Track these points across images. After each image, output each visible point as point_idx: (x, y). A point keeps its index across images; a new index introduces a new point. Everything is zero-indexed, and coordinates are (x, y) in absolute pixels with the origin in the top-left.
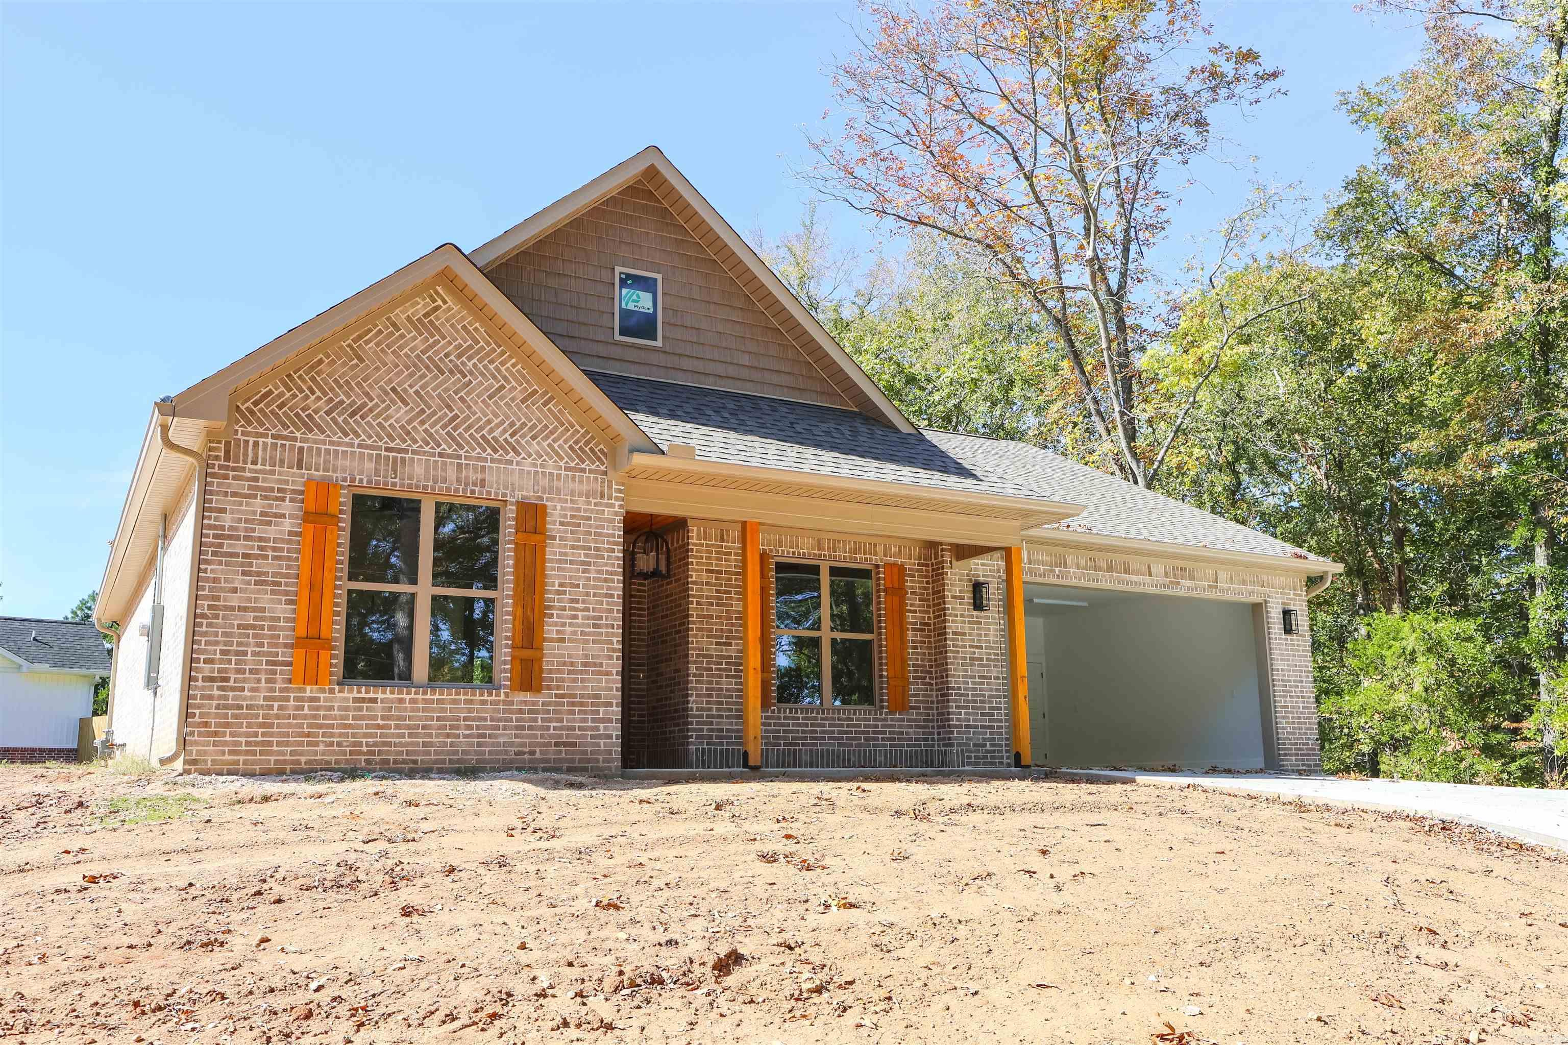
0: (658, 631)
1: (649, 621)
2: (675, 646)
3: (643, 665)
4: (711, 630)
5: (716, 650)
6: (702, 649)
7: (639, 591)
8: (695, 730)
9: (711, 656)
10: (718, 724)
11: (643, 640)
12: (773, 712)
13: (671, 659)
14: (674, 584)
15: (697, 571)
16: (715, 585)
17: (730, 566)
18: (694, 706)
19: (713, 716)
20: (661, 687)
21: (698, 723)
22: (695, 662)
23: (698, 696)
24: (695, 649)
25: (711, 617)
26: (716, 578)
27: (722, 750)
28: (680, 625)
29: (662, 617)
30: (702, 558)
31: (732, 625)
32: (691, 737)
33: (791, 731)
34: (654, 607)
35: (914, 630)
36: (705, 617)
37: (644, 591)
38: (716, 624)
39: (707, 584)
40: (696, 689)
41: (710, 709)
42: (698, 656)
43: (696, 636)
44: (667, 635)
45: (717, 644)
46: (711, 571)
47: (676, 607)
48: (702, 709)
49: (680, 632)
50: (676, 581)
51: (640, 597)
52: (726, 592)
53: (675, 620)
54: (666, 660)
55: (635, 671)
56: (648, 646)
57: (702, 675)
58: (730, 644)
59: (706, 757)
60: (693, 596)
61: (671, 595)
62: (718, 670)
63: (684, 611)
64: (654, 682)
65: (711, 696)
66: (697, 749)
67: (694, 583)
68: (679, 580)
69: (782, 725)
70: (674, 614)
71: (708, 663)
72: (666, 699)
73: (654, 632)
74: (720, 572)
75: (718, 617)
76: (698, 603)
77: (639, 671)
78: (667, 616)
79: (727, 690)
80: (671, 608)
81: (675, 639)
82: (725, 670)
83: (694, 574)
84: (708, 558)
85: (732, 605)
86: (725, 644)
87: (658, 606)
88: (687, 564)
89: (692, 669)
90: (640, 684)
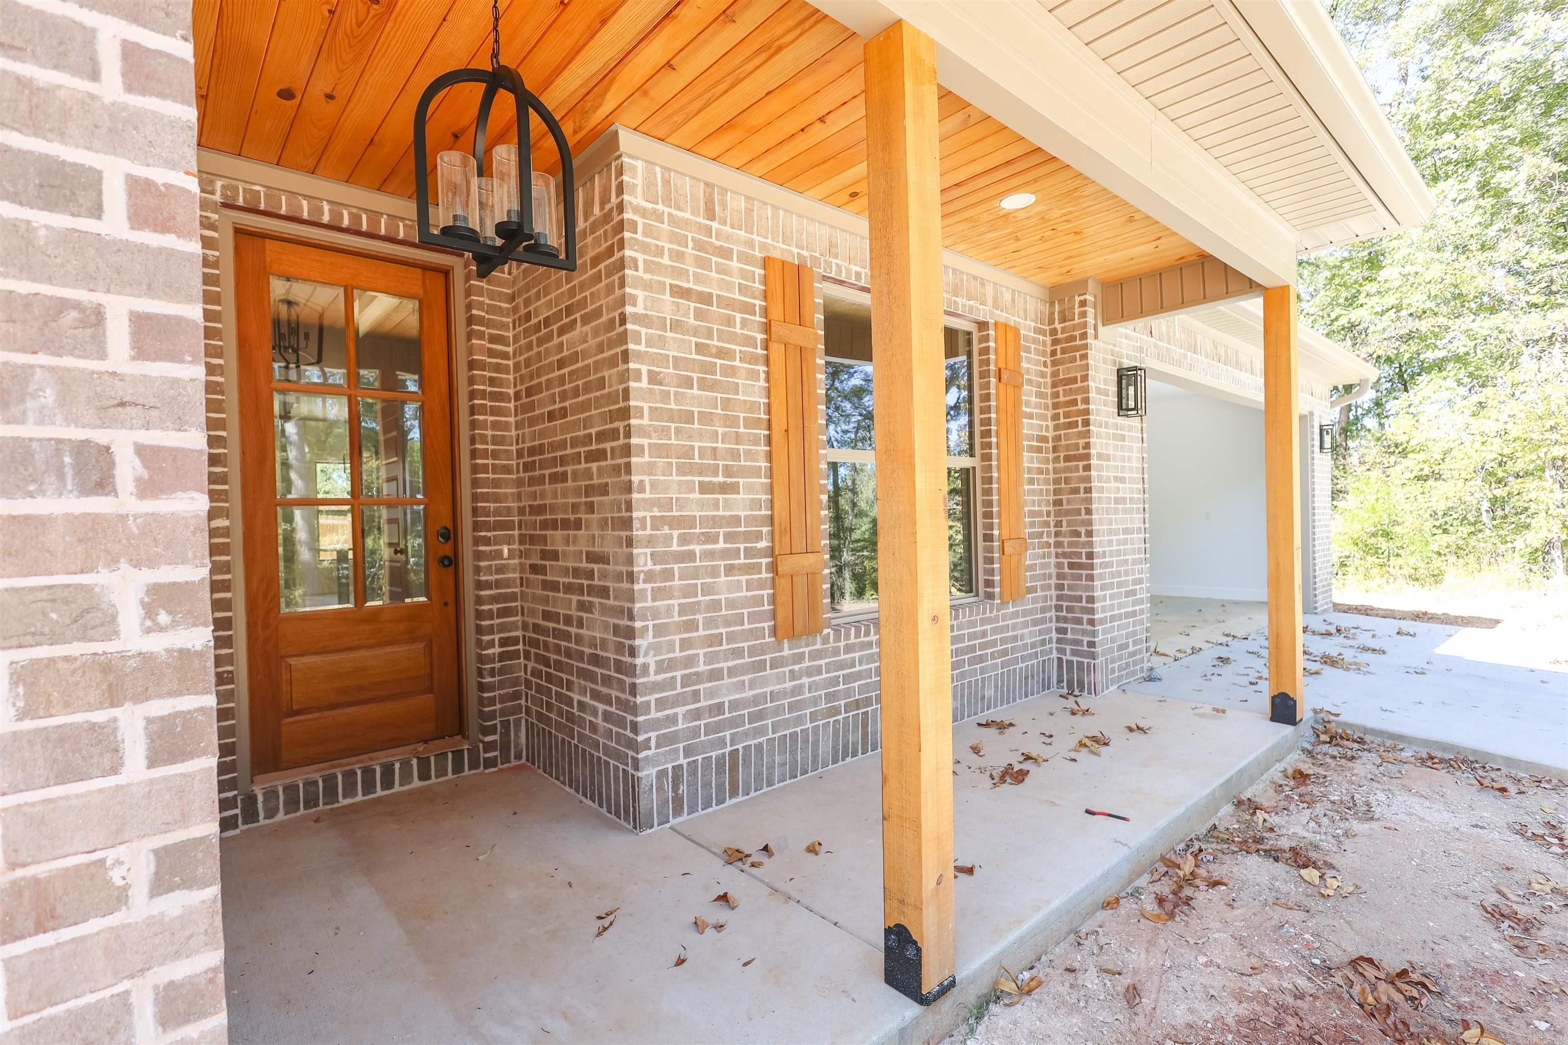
0: (540, 449)
1: (518, 426)
2: (589, 490)
3: (508, 526)
4: (688, 453)
5: (702, 505)
6: (668, 504)
7: (491, 353)
8: (655, 725)
9: (689, 522)
10: (711, 694)
11: (507, 469)
12: (826, 640)
13: (578, 525)
14: (579, 330)
15: (648, 286)
16: (696, 332)
17: (729, 286)
18: (651, 660)
19: (698, 678)
20: (553, 586)
21: (661, 704)
22: (650, 541)
23: (660, 630)
24: (650, 504)
25: (688, 417)
26: (699, 315)
27: (720, 759)
28: (602, 436)
29: (551, 416)
30: (660, 252)
31: (738, 439)
32: (646, 745)
33: (858, 676)
34: (529, 392)
35: (1031, 449)
36: (672, 416)
37: (505, 356)
38: (701, 435)
39: (676, 326)
40: (656, 614)
41: (690, 661)
42: (657, 522)
43: (650, 469)
44: (563, 461)
45: (705, 488)
46: (685, 293)
47: (587, 388)
48: (671, 665)
49: (600, 455)
50: (586, 320)
51: (498, 368)
52: (722, 353)
53: (587, 423)
54: (566, 524)
55: (487, 541)
56: (519, 483)
57: (668, 575)
58: (732, 488)
59: (683, 789)
60: (640, 356)
61: (574, 357)
62: (709, 555)
63: (612, 398)
64: (535, 569)
65: (691, 626)
66: (662, 774)
67: (643, 320)
68: (597, 313)
69: (841, 666)
70: (585, 407)
71: (683, 540)
72: (568, 620)
73: (532, 451)
74: (706, 298)
75: (706, 418)
76: (654, 378)
77: (497, 541)
78: (563, 413)
79: (731, 604)
80: (576, 392)
81: (588, 474)
82: (725, 554)
83: (640, 294)
84: (678, 256)
85: (735, 389)
86: (725, 488)
87: (538, 389)
88: (621, 265)
89: (643, 559)
90: (501, 569)
